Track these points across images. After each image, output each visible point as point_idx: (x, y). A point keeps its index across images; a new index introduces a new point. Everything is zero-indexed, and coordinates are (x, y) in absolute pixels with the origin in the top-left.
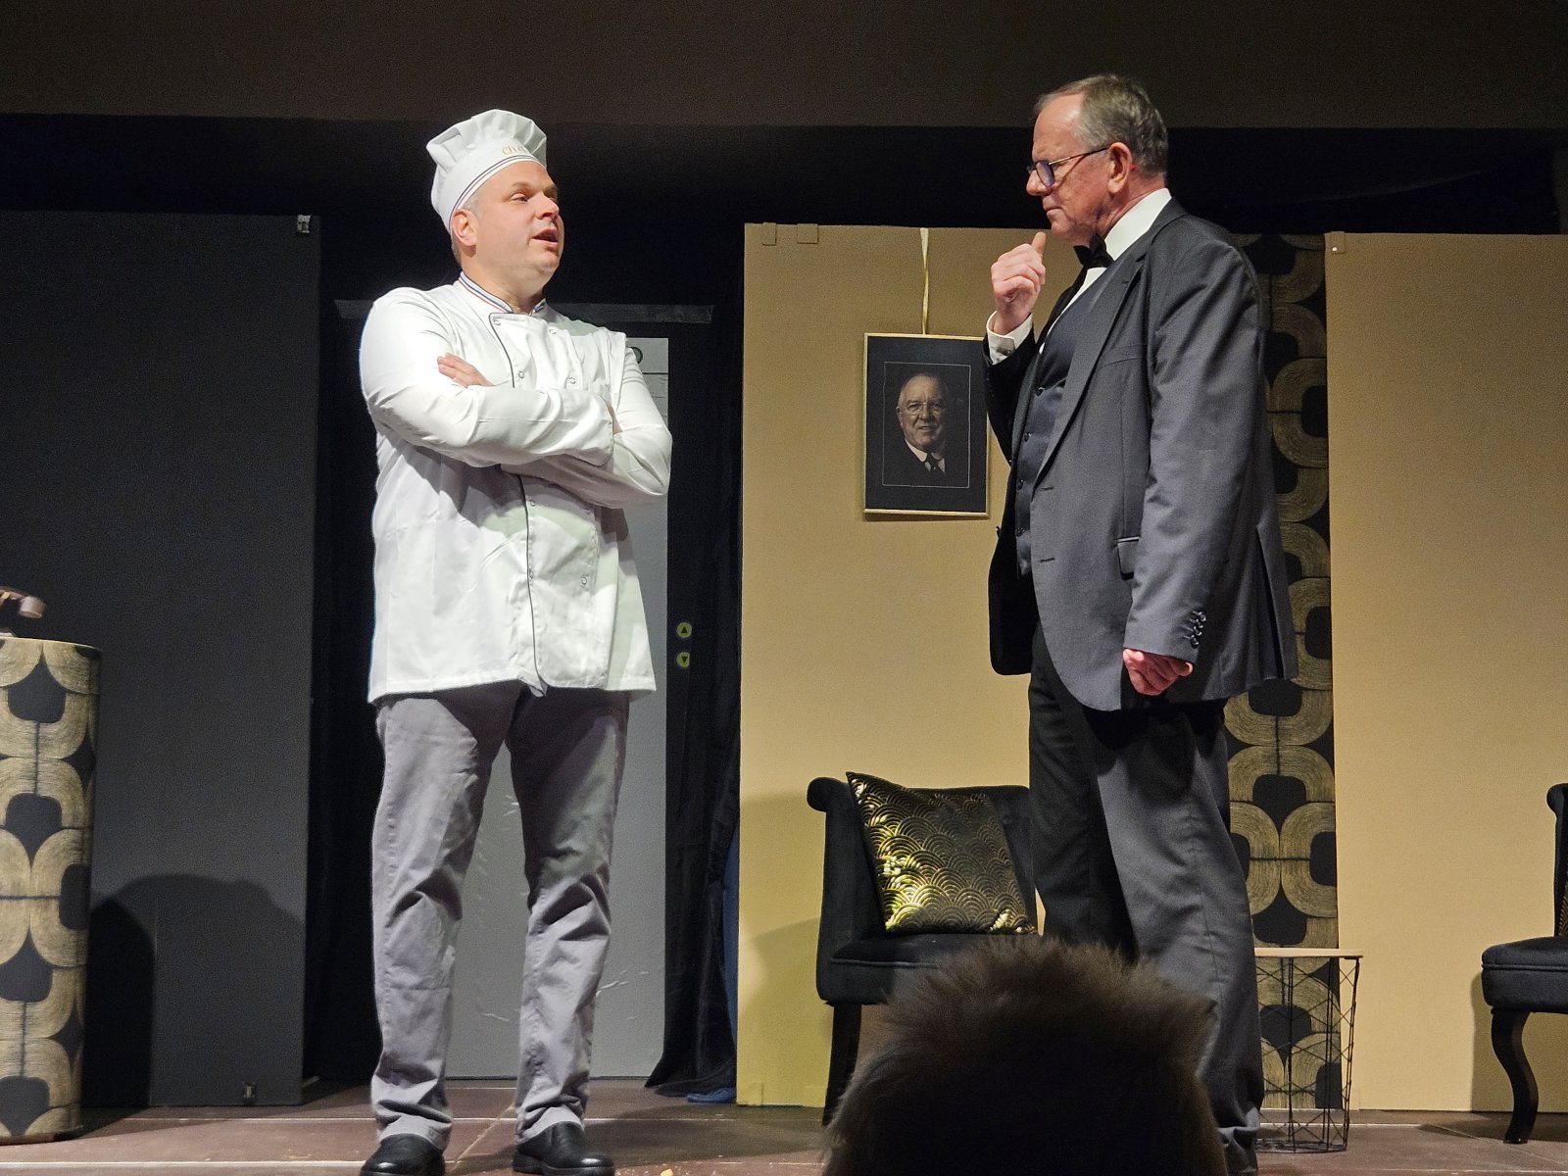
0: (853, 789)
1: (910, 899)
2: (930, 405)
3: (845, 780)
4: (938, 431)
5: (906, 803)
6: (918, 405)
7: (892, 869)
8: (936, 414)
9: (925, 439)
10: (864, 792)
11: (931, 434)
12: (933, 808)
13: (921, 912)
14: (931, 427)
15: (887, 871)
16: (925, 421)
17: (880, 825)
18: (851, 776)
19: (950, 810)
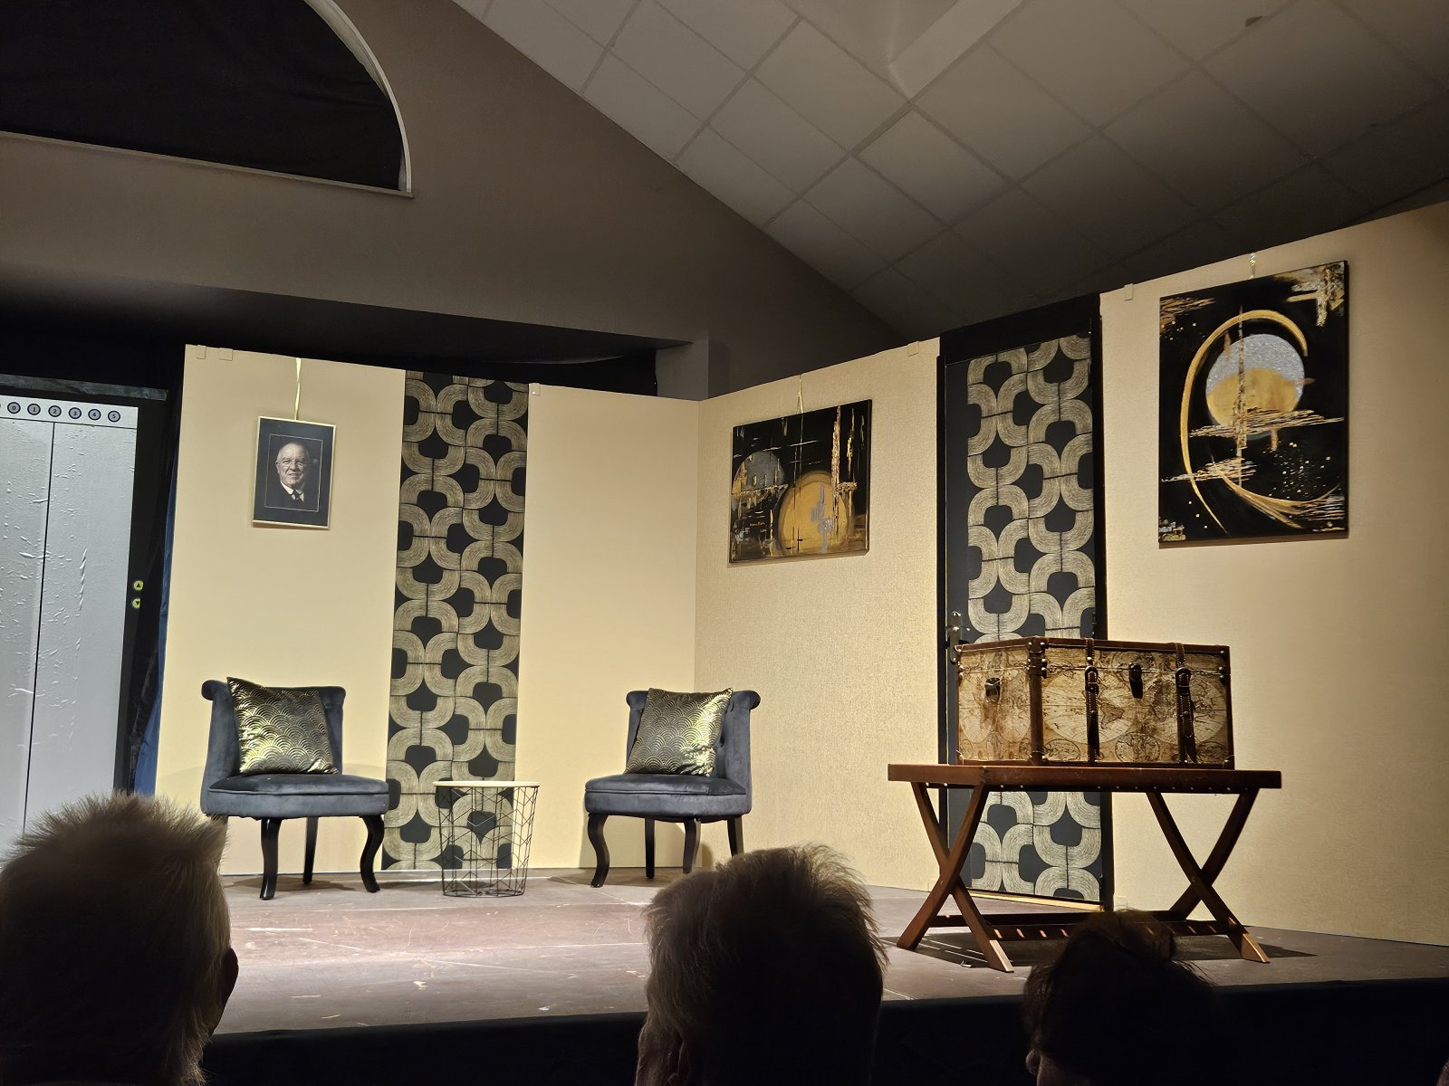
0: (230, 687)
1: (257, 753)
2: (297, 461)
3: (226, 681)
4: (301, 477)
5: (263, 696)
6: (289, 461)
7: (249, 735)
8: (300, 467)
9: (293, 482)
10: (236, 689)
11: (296, 479)
12: (279, 700)
13: (265, 761)
14: (297, 475)
15: (245, 736)
16: (294, 470)
17: (244, 709)
18: (230, 679)
19: (290, 700)
